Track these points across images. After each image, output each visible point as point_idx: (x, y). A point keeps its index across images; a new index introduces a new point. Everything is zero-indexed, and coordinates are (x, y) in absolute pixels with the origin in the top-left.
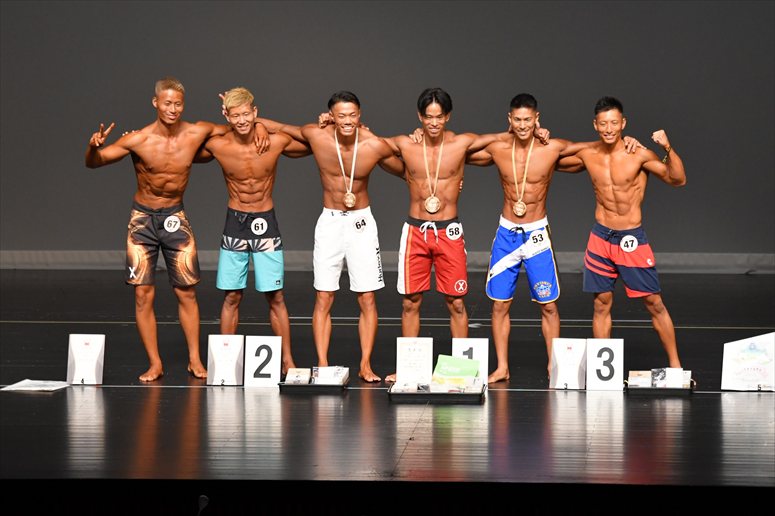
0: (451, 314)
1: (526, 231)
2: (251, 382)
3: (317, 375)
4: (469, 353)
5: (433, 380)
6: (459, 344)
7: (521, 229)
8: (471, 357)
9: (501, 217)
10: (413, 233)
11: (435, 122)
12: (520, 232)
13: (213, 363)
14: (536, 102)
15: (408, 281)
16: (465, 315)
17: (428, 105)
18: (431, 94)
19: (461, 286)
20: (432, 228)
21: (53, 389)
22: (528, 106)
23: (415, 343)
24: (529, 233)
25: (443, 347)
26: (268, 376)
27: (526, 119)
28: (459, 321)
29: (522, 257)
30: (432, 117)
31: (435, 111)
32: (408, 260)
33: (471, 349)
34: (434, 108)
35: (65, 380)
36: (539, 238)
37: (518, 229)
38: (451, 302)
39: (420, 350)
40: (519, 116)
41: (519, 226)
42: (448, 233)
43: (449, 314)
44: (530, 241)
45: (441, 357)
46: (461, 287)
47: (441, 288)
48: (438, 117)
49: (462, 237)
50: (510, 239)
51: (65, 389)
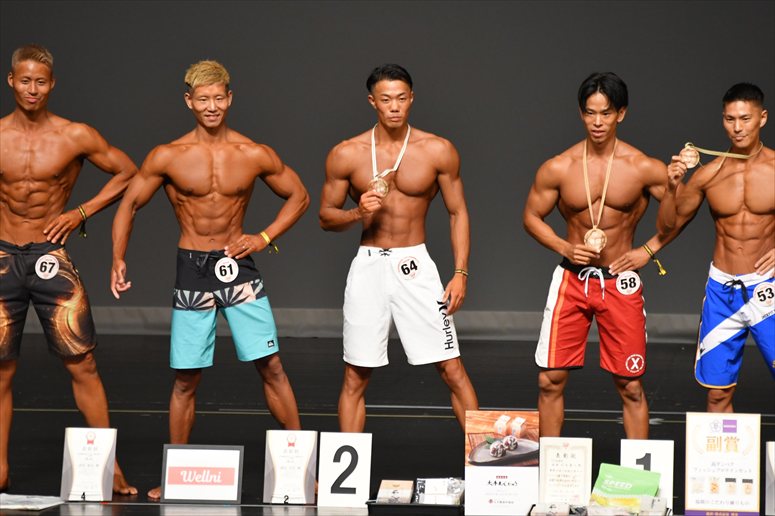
0: (623, 403)
1: (747, 285)
2: (327, 499)
3: (422, 491)
4: (645, 461)
5: (592, 500)
6: (631, 448)
7: (739, 282)
8: (647, 467)
9: (712, 266)
10: (570, 282)
11: (599, 119)
12: (738, 287)
13: (273, 470)
14: (762, 94)
15: (553, 350)
16: (644, 404)
17: (589, 96)
18: (596, 81)
19: (635, 363)
20: (598, 278)
21: (41, 507)
22: (746, 99)
23: (566, 446)
24: (752, 288)
25: (606, 453)
26: (352, 491)
27: (743, 118)
28: (636, 413)
29: (745, 323)
30: (594, 112)
31: (599, 104)
32: (557, 318)
33: (648, 456)
34: (598, 100)
35: (57, 493)
36: (767, 294)
37: (735, 283)
38: (623, 387)
39: (573, 456)
40: (733, 113)
41: (736, 279)
42: (619, 286)
43: (621, 405)
44: (755, 300)
45: (604, 467)
46: (635, 365)
47: (607, 364)
48: (604, 113)
49: (641, 292)
50: (726, 297)
51: (57, 508)
